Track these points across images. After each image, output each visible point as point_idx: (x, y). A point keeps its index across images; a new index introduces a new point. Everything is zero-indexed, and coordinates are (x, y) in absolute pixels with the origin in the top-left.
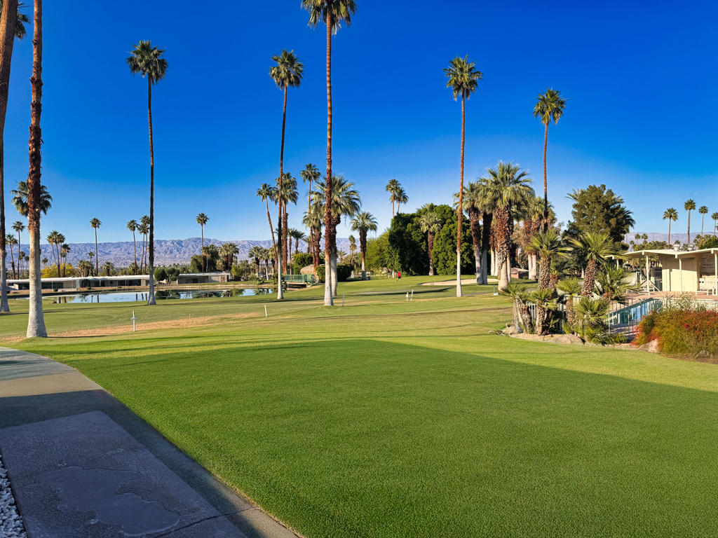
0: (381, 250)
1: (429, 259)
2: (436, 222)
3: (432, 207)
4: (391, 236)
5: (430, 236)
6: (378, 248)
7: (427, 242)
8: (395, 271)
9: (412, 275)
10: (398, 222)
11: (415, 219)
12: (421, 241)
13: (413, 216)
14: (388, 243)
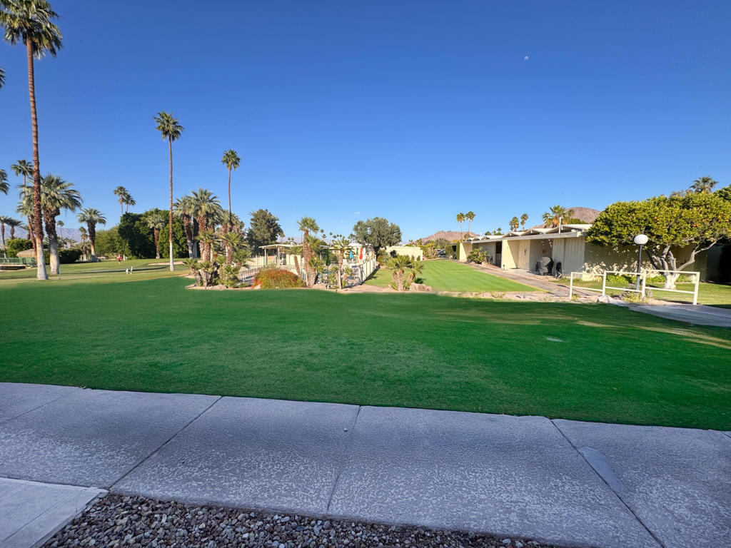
0: (112, 240)
1: (155, 247)
2: (160, 222)
3: (157, 211)
4: (120, 229)
5: (156, 232)
6: (109, 238)
7: (153, 235)
8: (126, 255)
9: (141, 258)
10: (127, 219)
11: (142, 218)
12: (149, 234)
13: (141, 216)
14: (118, 235)
